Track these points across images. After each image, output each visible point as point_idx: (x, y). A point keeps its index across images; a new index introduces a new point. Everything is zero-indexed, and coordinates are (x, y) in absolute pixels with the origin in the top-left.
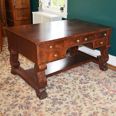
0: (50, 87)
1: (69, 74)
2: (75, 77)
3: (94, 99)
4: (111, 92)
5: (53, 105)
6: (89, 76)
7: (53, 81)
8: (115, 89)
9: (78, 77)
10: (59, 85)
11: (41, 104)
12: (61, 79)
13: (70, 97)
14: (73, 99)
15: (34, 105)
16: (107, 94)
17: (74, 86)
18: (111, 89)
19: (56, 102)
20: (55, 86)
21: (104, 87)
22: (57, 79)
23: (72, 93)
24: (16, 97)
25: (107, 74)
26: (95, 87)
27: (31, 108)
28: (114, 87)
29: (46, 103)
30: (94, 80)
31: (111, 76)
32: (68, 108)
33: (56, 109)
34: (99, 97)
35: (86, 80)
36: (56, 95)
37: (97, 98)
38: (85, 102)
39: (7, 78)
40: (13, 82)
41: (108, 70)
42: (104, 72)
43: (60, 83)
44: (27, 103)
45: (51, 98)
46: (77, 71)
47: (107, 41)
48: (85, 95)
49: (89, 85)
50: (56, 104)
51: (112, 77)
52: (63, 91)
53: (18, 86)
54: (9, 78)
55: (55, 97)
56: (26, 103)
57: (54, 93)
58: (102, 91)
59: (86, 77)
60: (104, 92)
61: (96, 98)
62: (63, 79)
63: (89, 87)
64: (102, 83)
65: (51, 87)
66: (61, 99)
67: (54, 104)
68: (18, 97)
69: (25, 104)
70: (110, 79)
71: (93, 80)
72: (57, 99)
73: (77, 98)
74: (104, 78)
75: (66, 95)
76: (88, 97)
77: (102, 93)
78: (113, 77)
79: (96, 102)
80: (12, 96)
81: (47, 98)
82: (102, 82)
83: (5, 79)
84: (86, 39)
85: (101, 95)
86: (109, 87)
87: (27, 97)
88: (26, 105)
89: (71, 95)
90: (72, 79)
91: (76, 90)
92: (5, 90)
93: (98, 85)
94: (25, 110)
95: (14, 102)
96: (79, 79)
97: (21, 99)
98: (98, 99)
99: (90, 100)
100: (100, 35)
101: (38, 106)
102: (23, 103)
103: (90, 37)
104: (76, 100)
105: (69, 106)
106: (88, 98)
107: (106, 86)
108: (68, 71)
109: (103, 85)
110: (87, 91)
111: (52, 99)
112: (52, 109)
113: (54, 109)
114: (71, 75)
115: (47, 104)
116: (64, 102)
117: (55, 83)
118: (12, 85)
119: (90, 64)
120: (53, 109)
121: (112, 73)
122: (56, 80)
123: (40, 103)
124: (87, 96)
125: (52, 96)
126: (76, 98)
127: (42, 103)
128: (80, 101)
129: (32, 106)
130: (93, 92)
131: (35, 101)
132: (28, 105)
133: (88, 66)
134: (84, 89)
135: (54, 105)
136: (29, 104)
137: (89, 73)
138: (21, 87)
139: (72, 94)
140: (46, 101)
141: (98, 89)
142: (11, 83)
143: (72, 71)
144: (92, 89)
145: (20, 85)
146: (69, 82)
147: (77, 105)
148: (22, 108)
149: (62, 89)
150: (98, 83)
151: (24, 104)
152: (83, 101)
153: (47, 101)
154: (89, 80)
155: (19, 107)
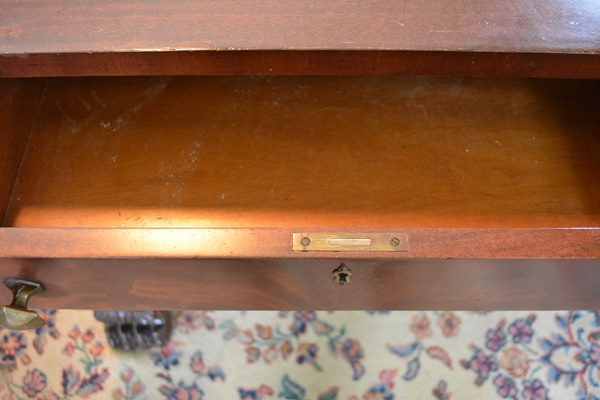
11: (85, 383)
29: (118, 394)
35: (547, 359)
45: (172, 371)
52: (293, 357)
55: (204, 383)
101: (65, 384)
111: (176, 382)
123: (88, 369)
125: (197, 361)
127: (95, 377)
129: (36, 362)
131: (83, 330)
132: (30, 337)
136: (39, 330)
140: (126, 379)
149: (310, 336)
153: (134, 379)
154: (573, 375)
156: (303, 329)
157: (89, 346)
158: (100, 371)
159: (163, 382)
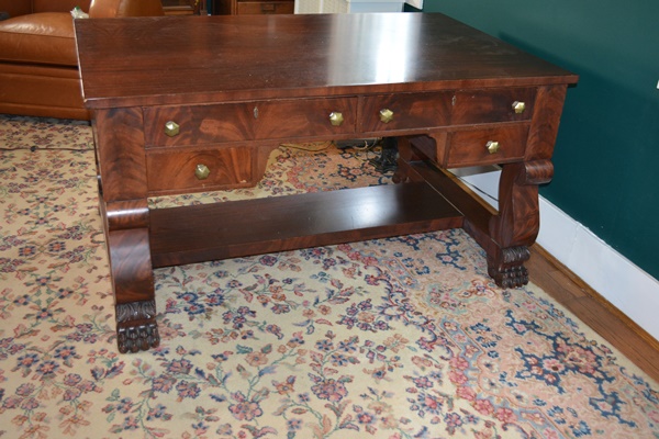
0: (201, 306)
1: (328, 264)
2: (341, 285)
3: (354, 414)
4: (462, 404)
5: (153, 390)
6: (412, 297)
7: (233, 284)
8: (495, 391)
9: (356, 286)
10: (246, 304)
11: (108, 373)
12: (271, 282)
13: (250, 375)
14: (258, 387)
15: (81, 368)
16: (435, 405)
17: (305, 329)
18: (474, 389)
19: (174, 381)
20: (225, 306)
21: (445, 371)
22: (256, 277)
23: (274, 356)
24: (45, 313)
25: (508, 305)
26: (398, 358)
27: (59, 378)
28: (499, 383)
29: (133, 372)
30: (423, 321)
31: (523, 322)
32: (206, 424)
33: (151, 410)
34: (384, 415)
35: (382, 313)
36: (198, 349)
37: (373, 412)
38: (297, 417)
39: (69, 229)
40: (81, 249)
41: (530, 287)
42: (499, 291)
43: (255, 296)
44: (63, 352)
45: (166, 356)
46: (368, 262)
47: (532, 140)
48: (328, 383)
49: (380, 337)
50: (168, 391)
51: (523, 328)
52: (240, 337)
53: (83, 272)
54: (77, 228)
55: (188, 357)
56: (58, 351)
57: (196, 335)
58: (422, 383)
59: (393, 299)
60: (429, 391)
61: (365, 410)
62: (281, 284)
63: (373, 348)
64: (448, 346)
65: (206, 306)
66: (207, 372)
67: (158, 385)
68: (50, 318)
69: (52, 353)
70: (507, 334)
71: (416, 319)
72: (189, 367)
73: (278, 386)
74: (479, 320)
75: (241, 359)
76: (332, 397)
77: (414, 397)
78: (533, 327)
79: (353, 431)
80: (31, 307)
81: (152, 350)
82: (456, 342)
83: (60, 233)
84: (387, 114)
85: (400, 406)
86: (470, 373)
87: (79, 326)
88: (53, 359)
89: (262, 367)
90: (322, 289)
91: (302, 347)
92: (28, 275)
93: (421, 353)
94: (33, 379)
95: (19, 333)
96: (356, 299)
97: (52, 328)
98: (369, 422)
99: (331, 415)
100: (488, 107)
101: (94, 375)
102: (46, 349)
103: (417, 109)
104: (267, 393)
105: (214, 415)
106: (326, 402)
107: (461, 363)
108: (330, 252)
109: (447, 356)
110: (350, 365)
111: (170, 360)
112: (134, 408)
113: (144, 407)
114: (330, 271)
115: (132, 377)
116: (206, 391)
117: (235, 292)
118: (67, 260)
119: (459, 238)
120: (139, 408)
121: (537, 309)
122: (247, 280)
123: (109, 364)
124: (330, 391)
125: (180, 350)
126: (273, 389)
127: (114, 369)
128: (280, 405)
129: (69, 371)
130: (371, 382)
131: (98, 350)
132: (60, 361)
133: (439, 247)
134: (341, 352)
135: (156, 393)
136: (65, 358)
137: (420, 279)
138: (90, 278)
139: (268, 364)
140: (138, 365)
141: (410, 369)
142: (69, 254)
143: (352, 253)
144: (378, 364)
145: (95, 268)
146: (299, 300)
147: (252, 423)
148: (29, 365)
149: (246, 328)
150: (429, 338)
151: (46, 354)
152: (294, 411)
153: (143, 363)
154: (399, 316)
155: (20, 359)
156: (240, 326)
157: (105, 356)
158: (117, 364)
159: (162, 362)
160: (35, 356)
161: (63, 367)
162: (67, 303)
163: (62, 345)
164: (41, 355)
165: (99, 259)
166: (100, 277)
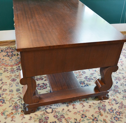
56: (111, 112)
69: (112, 113)
94: (123, 116)
101: (117, 103)
105: (122, 83)
115: (116, 96)
131: (109, 104)
135: (119, 92)
136: (113, 110)
138: (74, 111)
148: (118, 118)
151: (113, 115)
155: (116, 121)
156: (92, 79)
157: (111, 102)
160: (114, 117)
161: (117, 110)
162: (89, 115)
163: (109, 112)
164: (114, 116)
165: (63, 109)
166: (74, 108)
